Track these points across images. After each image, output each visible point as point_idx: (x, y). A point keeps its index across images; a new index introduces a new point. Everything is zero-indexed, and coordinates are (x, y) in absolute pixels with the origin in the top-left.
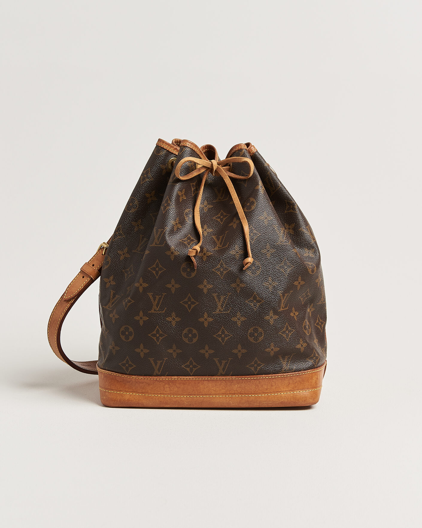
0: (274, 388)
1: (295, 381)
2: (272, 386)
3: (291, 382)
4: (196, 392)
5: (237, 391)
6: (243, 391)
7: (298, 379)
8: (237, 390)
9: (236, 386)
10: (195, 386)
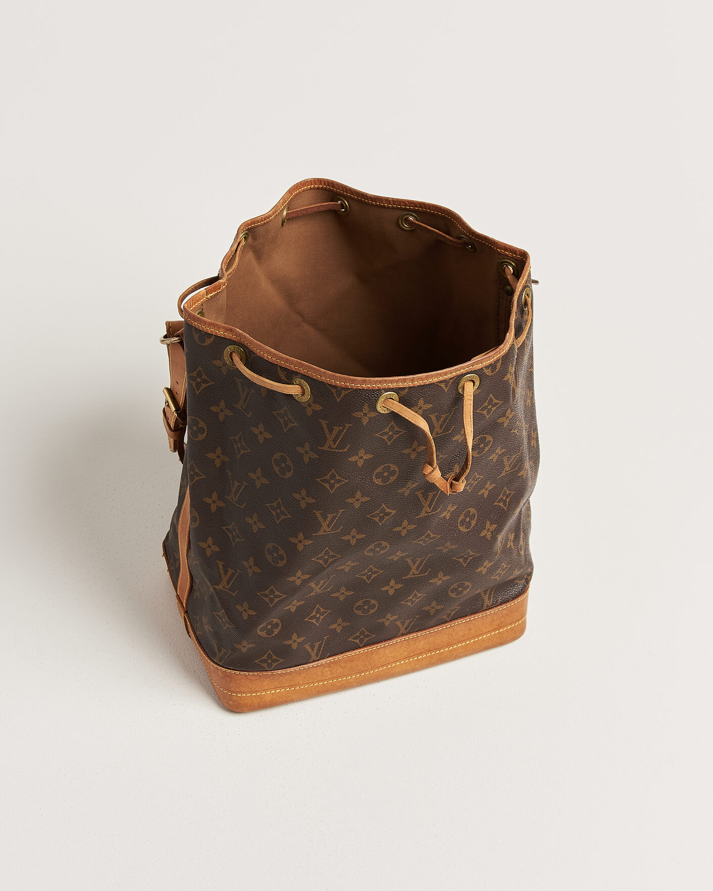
0: (473, 631)
1: (501, 615)
2: (470, 629)
3: (495, 618)
4: (370, 667)
5: (424, 649)
6: (432, 646)
7: (504, 612)
8: (424, 647)
9: (422, 643)
10: (367, 659)
